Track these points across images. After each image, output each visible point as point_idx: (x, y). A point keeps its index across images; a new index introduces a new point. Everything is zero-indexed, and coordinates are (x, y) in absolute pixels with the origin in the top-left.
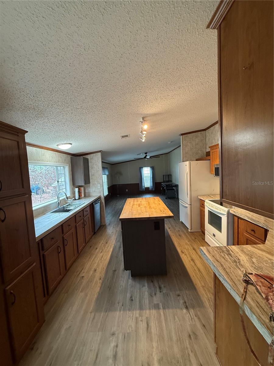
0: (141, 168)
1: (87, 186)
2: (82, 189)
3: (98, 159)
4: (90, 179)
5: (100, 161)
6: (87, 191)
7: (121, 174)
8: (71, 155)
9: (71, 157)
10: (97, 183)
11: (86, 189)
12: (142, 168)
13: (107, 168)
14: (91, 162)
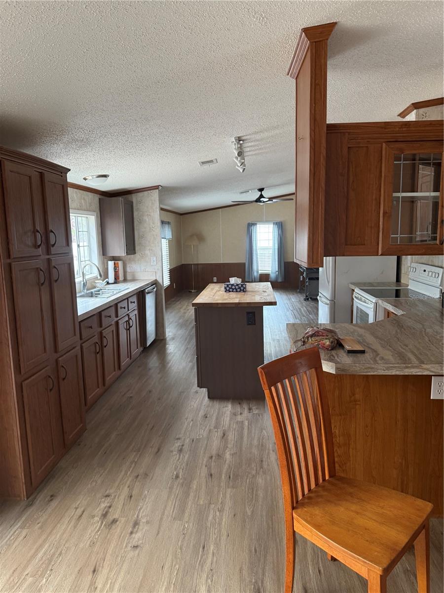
0: (251, 225)
1: (130, 259)
2: (120, 263)
3: (152, 203)
4: (136, 245)
5: (156, 208)
6: (128, 270)
7: (200, 238)
8: (100, 195)
9: (99, 199)
10: (149, 254)
11: (128, 266)
12: (255, 224)
13: (169, 223)
14: (138, 210)
